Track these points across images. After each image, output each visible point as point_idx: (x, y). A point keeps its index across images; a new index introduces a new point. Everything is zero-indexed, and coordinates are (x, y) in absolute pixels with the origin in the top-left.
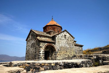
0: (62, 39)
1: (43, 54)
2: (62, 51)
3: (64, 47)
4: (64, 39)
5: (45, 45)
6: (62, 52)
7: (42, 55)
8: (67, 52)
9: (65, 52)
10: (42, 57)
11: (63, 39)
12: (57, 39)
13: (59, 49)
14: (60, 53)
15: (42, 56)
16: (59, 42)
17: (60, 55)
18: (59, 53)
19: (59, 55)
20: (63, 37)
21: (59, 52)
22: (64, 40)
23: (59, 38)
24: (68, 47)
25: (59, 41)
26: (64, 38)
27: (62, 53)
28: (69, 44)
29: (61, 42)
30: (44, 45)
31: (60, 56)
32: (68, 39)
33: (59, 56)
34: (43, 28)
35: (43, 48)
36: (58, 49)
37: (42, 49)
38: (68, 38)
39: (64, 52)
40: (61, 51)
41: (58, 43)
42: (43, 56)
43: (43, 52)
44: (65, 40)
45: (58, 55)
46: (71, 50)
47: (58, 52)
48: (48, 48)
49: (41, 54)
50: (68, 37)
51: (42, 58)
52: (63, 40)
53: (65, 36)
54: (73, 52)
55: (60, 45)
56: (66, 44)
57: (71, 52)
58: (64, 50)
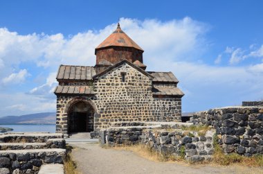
0: (113, 84)
1: (63, 119)
2: (113, 112)
3: (118, 103)
4: (119, 82)
5: (67, 101)
6: (112, 113)
7: (61, 121)
8: (126, 114)
9: (121, 115)
10: (63, 126)
11: (115, 83)
12: (99, 86)
13: (105, 108)
14: (107, 116)
15: (62, 124)
16: (103, 91)
17: (105, 122)
18: (104, 116)
19: (102, 120)
20: (116, 79)
21: (104, 114)
22: (120, 86)
23: (105, 81)
25: (106, 89)
26: (119, 80)
27: (111, 115)
28: (134, 94)
29: (109, 92)
30: (65, 102)
32: (133, 81)
33: (102, 123)
35: (65, 108)
36: (100, 108)
37: (62, 109)
38: (131, 79)
39: (118, 115)
40: (109, 112)
41: (101, 94)
42: (65, 123)
43: (64, 115)
44: (122, 84)
45: (100, 122)
46: (140, 108)
47: (102, 114)
49: (59, 119)
50: (133, 77)
51: (61, 127)
52: (117, 85)
53: (123, 74)
54: (146, 114)
55: (108, 99)
56: (126, 94)
57: (138, 114)
58: (119, 109)
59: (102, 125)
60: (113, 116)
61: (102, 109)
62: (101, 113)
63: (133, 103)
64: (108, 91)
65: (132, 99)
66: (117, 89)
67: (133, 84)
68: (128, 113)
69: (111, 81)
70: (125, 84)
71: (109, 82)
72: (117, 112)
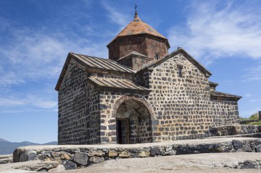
0: (169, 79)
1: (110, 128)
2: (173, 117)
3: (177, 105)
4: (177, 78)
5: (115, 100)
6: (171, 119)
7: (108, 131)
8: (187, 121)
9: (183, 121)
10: (110, 138)
11: (172, 78)
12: (154, 81)
13: (163, 112)
14: (167, 122)
15: (110, 135)
16: (160, 87)
17: (165, 131)
18: (162, 123)
20: (173, 72)
21: (163, 120)
22: (177, 82)
23: (160, 75)
24: (191, 102)
25: (162, 85)
26: (176, 75)
27: (170, 122)
28: (193, 94)
29: (167, 89)
30: (112, 102)
31: (167, 133)
32: (191, 77)
33: (162, 133)
34: (108, 46)
35: (111, 110)
36: (157, 111)
37: (108, 112)
38: (188, 74)
39: (179, 121)
40: (169, 117)
41: (157, 92)
42: (113, 133)
43: (112, 121)
44: (179, 80)
45: (158, 131)
46: (201, 113)
47: (160, 120)
48: (126, 111)
49: (105, 128)
50: (190, 72)
51: (108, 141)
52: (174, 80)
53: (180, 67)
54: (208, 120)
55: (166, 100)
56: (185, 93)
57: (200, 121)
58: (179, 113)
59: (162, 136)
60: (173, 123)
61: (160, 113)
62: (159, 118)
63: (193, 106)
64: (164, 87)
65: (192, 100)
66: (175, 86)
67: (191, 81)
68: (189, 119)
69: (167, 75)
70: (183, 81)
71: (165, 76)
72: (177, 117)
